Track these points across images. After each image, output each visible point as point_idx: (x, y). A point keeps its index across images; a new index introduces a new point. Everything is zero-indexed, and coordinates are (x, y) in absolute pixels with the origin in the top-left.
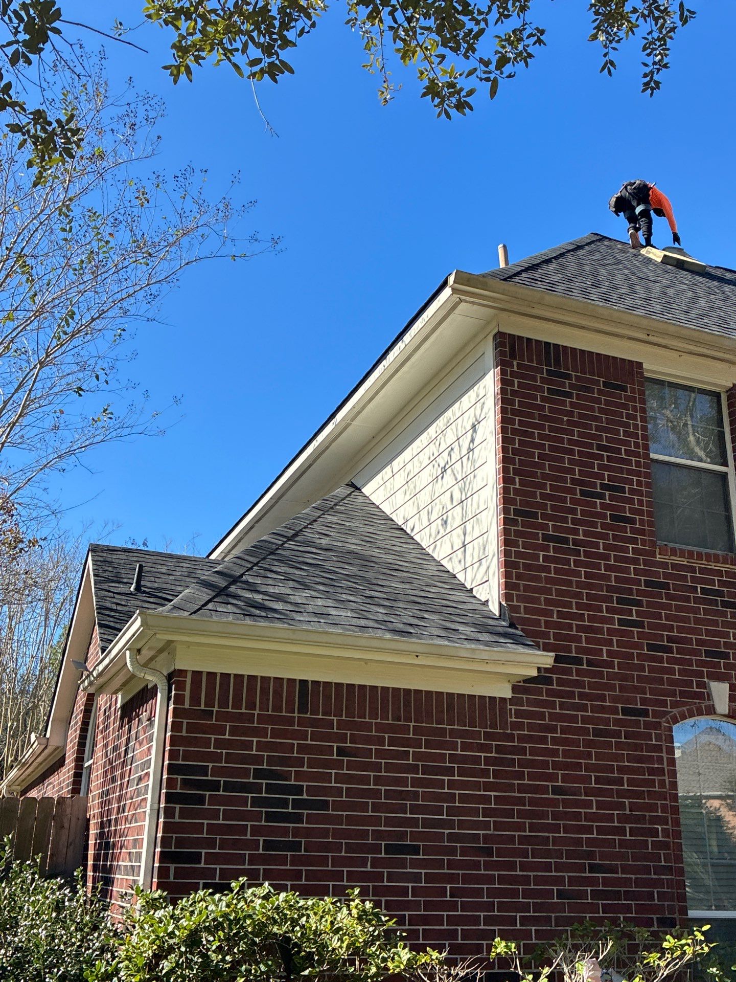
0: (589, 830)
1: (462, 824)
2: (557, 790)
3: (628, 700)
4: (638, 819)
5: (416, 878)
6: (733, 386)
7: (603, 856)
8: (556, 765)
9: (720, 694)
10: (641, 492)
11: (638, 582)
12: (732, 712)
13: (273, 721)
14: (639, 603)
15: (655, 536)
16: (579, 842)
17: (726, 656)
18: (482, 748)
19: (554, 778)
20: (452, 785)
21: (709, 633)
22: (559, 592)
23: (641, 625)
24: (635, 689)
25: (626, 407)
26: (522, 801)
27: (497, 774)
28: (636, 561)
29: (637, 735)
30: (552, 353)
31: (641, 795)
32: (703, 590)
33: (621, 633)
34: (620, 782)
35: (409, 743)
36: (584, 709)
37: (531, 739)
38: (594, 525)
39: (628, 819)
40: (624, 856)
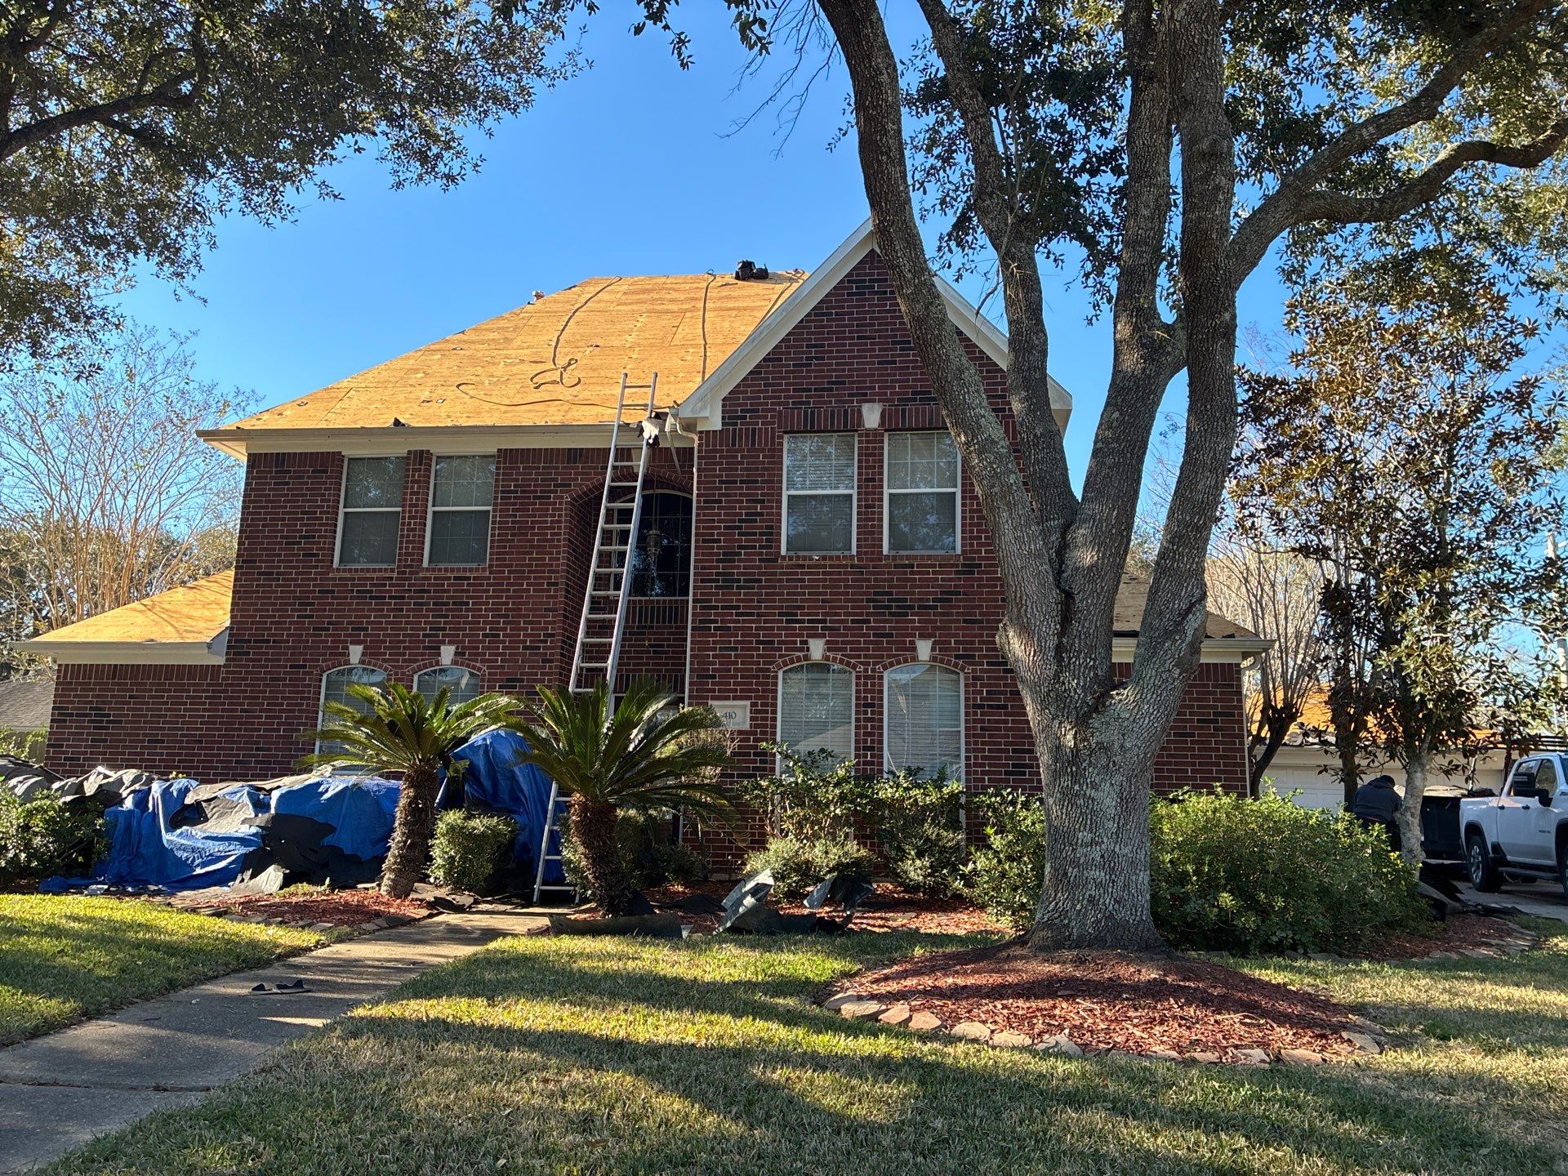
0: (259, 730)
1: (188, 729)
2: (243, 711)
3: (294, 661)
4: (289, 724)
5: (162, 754)
6: (409, 452)
7: (264, 743)
8: (244, 698)
9: (356, 652)
10: (325, 537)
11: (314, 592)
12: (362, 662)
13: (99, 684)
14: (313, 604)
15: (332, 562)
16: (252, 736)
17: (366, 629)
18: (204, 691)
19: (243, 704)
20: (185, 710)
21: (356, 617)
22: (263, 604)
23: (312, 616)
24: (300, 654)
25: (325, 483)
26: (222, 717)
27: (210, 704)
28: (315, 579)
29: (297, 679)
30: (280, 459)
31: (293, 711)
32: (358, 591)
33: (298, 623)
34: (281, 704)
35: (165, 691)
36: (266, 667)
37: (232, 685)
38: (291, 561)
39: (283, 724)
40: (277, 743)
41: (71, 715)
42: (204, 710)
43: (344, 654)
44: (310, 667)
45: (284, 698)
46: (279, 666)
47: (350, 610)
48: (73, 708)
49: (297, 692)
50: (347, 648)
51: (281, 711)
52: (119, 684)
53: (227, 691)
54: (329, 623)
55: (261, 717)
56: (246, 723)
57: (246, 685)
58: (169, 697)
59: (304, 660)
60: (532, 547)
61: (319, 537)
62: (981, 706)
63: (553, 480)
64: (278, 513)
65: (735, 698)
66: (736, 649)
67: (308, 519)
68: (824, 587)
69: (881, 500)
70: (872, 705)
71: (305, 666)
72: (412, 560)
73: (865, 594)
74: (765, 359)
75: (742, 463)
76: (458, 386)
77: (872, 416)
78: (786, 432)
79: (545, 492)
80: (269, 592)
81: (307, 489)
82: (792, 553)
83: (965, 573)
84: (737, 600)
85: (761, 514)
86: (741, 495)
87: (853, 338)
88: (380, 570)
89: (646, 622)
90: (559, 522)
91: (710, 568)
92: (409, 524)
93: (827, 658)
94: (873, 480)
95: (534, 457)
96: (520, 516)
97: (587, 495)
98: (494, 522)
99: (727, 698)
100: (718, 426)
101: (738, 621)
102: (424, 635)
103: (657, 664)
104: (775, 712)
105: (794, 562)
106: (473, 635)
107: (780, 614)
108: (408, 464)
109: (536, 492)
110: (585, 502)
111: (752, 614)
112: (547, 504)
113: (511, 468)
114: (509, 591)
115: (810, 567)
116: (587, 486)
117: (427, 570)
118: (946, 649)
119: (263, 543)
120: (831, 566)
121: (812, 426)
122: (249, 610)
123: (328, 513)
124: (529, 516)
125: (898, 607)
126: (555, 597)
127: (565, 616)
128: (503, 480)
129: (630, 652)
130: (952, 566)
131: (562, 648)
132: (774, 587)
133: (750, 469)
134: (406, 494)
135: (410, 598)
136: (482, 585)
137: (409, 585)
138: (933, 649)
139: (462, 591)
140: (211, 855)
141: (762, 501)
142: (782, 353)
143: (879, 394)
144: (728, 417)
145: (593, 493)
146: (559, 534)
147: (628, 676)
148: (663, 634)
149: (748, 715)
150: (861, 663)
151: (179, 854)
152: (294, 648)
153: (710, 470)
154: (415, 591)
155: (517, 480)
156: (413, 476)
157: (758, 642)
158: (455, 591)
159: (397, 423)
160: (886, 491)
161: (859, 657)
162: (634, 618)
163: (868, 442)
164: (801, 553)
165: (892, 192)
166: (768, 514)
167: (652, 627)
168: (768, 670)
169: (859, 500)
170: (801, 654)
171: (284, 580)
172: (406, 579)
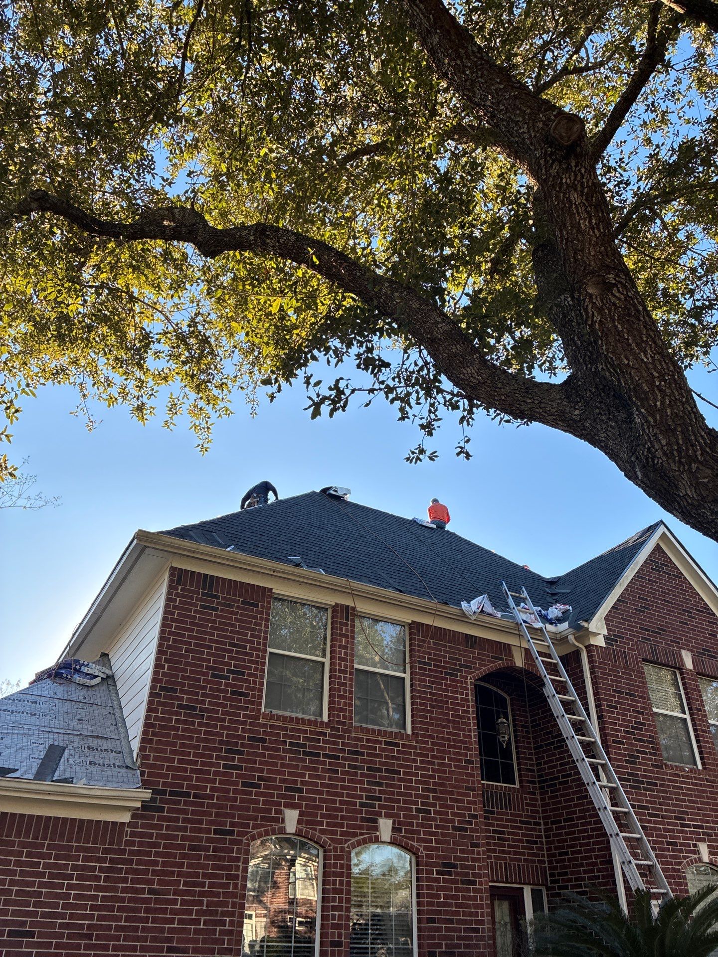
0: (172, 921)
1: (72, 916)
2: (151, 892)
3: (220, 824)
4: (212, 913)
6: (335, 605)
7: (179, 941)
8: (155, 873)
9: (291, 818)
10: (256, 676)
11: (243, 738)
12: (298, 832)
14: (241, 753)
15: (260, 705)
16: (162, 930)
17: (300, 791)
18: (99, 860)
19: (151, 882)
20: (70, 887)
21: (290, 774)
22: (182, 745)
23: (240, 768)
24: (227, 815)
26: (122, 899)
27: (106, 879)
28: (244, 723)
29: (223, 850)
31: (217, 895)
32: (291, 744)
33: (224, 774)
34: (202, 885)
35: (42, 856)
36: (185, 829)
37: (139, 853)
38: (218, 697)
39: (204, 913)
40: (196, 941)
42: (97, 888)
43: (276, 820)
44: (240, 834)
45: (205, 876)
46: (200, 830)
47: (283, 765)
49: (223, 868)
50: (280, 812)
51: (202, 893)
53: (131, 862)
54: (260, 779)
55: (175, 902)
56: (156, 910)
57: (157, 854)
58: (46, 866)
59: (233, 824)
61: (250, 675)
63: (457, 659)
64: (204, 639)
67: (237, 653)
68: (695, 796)
71: (231, 833)
72: (344, 717)
75: (623, 678)
77: (688, 660)
78: (644, 660)
79: (453, 669)
80: (192, 731)
81: (237, 620)
85: (644, 725)
86: (628, 705)
95: (441, 635)
98: (411, 690)
100: (604, 645)
102: (362, 805)
106: (407, 809)
107: (675, 818)
109: (446, 668)
112: (455, 681)
113: (424, 642)
114: (434, 763)
115: (683, 776)
117: (358, 729)
119: (185, 671)
121: (658, 660)
122: (165, 751)
123: (256, 650)
124: (443, 690)
128: (419, 651)
132: (666, 792)
133: (629, 685)
135: (344, 759)
136: (410, 754)
137: (343, 744)
139: (393, 757)
143: (686, 645)
152: (220, 807)
154: (350, 752)
156: (341, 629)
158: (386, 757)
163: (689, 679)
169: (693, 724)
170: (696, 856)
171: (208, 718)
172: (339, 737)
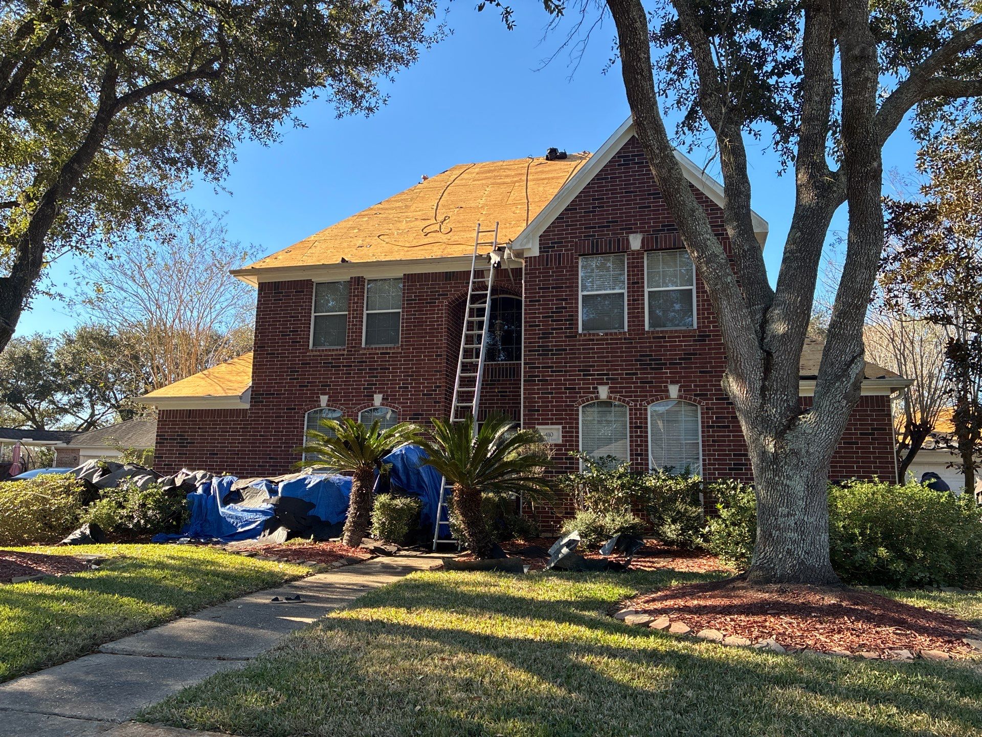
0: (270, 447)
1: (231, 447)
2: (260, 436)
3: (289, 405)
4: (287, 443)
5: (217, 462)
6: (351, 278)
7: (274, 455)
8: (261, 428)
9: (324, 399)
10: (304, 331)
11: (299, 364)
12: (328, 405)
13: (182, 421)
14: (298, 371)
15: (308, 345)
16: (267, 451)
17: (330, 386)
18: (239, 424)
19: (261, 432)
20: (229, 435)
22: (270, 372)
23: (298, 379)
24: (292, 401)
25: (303, 299)
26: (249, 439)
27: (243, 432)
28: (299, 357)
29: (290, 417)
30: (276, 286)
31: (289, 436)
32: (324, 363)
33: (289, 383)
34: (283, 432)
35: (218, 425)
36: (273, 409)
37: (254, 420)
38: (285, 346)
39: (284, 443)
40: (281, 455)
41: (167, 439)
42: (239, 436)
43: (317, 401)
44: (298, 409)
45: (283, 428)
46: (280, 409)
47: (320, 375)
48: (168, 435)
49: (291, 424)
50: (319, 397)
51: (282, 436)
52: (192, 421)
53: (251, 424)
54: (308, 382)
55: (271, 439)
56: (263, 443)
57: (262, 420)
58: (219, 428)
59: (295, 405)
60: (426, 333)
61: (301, 331)
62: (712, 427)
63: (437, 291)
64: (277, 318)
65: (552, 424)
66: (552, 393)
67: (294, 321)
68: (607, 352)
69: (643, 295)
70: (640, 427)
71: (295, 409)
72: (356, 343)
73: (634, 356)
74: (566, 210)
75: (553, 276)
76: (379, 237)
77: (636, 242)
78: (580, 255)
79: (433, 299)
80: (273, 365)
81: (293, 303)
82: (585, 332)
83: (699, 341)
84: (552, 363)
85: (565, 308)
86: (552, 296)
87: (622, 193)
88: (337, 350)
89: (495, 377)
90: (441, 317)
91: (534, 343)
92: (353, 321)
93: (610, 398)
94: (638, 283)
95: (425, 278)
96: (419, 315)
97: (458, 300)
98: (403, 319)
99: (547, 424)
100: (537, 254)
101: (552, 376)
102: (364, 389)
103: (504, 403)
104: (577, 432)
105: (587, 337)
106: (392, 388)
107: (579, 371)
108: (351, 285)
109: (427, 299)
110: (457, 305)
111: (561, 371)
112: (434, 306)
113: (412, 286)
114: (413, 360)
115: (597, 340)
116: (457, 294)
117: (365, 349)
118: (688, 391)
119: (268, 336)
120: (611, 339)
121: (597, 250)
122: (262, 376)
123: (305, 316)
124: (424, 314)
125: (656, 364)
126: (440, 363)
127: (447, 375)
128: (408, 293)
129: (486, 396)
130: (691, 336)
131: (446, 394)
132: (575, 354)
133: (558, 280)
134: (350, 303)
135: (355, 366)
136: (397, 357)
137: (354, 358)
138: (680, 391)
139: (386, 361)
140: (246, 521)
141: (566, 300)
142: (577, 205)
143: (640, 228)
144: (543, 248)
145: (461, 299)
146: (442, 325)
147: (486, 411)
148: (506, 384)
149: (561, 434)
150: (632, 400)
151: (229, 520)
152: (288, 398)
153: (533, 281)
154: (358, 362)
155: (416, 293)
156: (354, 292)
157: (566, 389)
158: (381, 361)
159: (343, 260)
160: (646, 290)
161: (631, 396)
162: (488, 375)
163: (633, 259)
164: (591, 332)
165: (645, 98)
166: (570, 307)
167: (499, 381)
168: (573, 406)
169: (628, 296)
170: (593, 395)
171: (281, 357)
172: (352, 355)
